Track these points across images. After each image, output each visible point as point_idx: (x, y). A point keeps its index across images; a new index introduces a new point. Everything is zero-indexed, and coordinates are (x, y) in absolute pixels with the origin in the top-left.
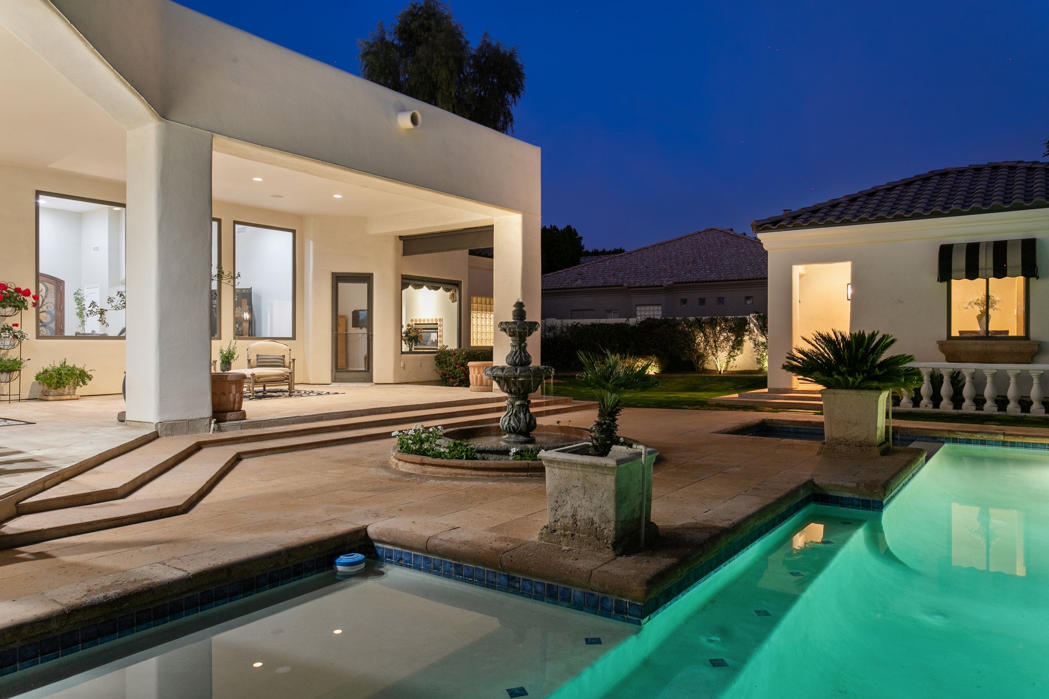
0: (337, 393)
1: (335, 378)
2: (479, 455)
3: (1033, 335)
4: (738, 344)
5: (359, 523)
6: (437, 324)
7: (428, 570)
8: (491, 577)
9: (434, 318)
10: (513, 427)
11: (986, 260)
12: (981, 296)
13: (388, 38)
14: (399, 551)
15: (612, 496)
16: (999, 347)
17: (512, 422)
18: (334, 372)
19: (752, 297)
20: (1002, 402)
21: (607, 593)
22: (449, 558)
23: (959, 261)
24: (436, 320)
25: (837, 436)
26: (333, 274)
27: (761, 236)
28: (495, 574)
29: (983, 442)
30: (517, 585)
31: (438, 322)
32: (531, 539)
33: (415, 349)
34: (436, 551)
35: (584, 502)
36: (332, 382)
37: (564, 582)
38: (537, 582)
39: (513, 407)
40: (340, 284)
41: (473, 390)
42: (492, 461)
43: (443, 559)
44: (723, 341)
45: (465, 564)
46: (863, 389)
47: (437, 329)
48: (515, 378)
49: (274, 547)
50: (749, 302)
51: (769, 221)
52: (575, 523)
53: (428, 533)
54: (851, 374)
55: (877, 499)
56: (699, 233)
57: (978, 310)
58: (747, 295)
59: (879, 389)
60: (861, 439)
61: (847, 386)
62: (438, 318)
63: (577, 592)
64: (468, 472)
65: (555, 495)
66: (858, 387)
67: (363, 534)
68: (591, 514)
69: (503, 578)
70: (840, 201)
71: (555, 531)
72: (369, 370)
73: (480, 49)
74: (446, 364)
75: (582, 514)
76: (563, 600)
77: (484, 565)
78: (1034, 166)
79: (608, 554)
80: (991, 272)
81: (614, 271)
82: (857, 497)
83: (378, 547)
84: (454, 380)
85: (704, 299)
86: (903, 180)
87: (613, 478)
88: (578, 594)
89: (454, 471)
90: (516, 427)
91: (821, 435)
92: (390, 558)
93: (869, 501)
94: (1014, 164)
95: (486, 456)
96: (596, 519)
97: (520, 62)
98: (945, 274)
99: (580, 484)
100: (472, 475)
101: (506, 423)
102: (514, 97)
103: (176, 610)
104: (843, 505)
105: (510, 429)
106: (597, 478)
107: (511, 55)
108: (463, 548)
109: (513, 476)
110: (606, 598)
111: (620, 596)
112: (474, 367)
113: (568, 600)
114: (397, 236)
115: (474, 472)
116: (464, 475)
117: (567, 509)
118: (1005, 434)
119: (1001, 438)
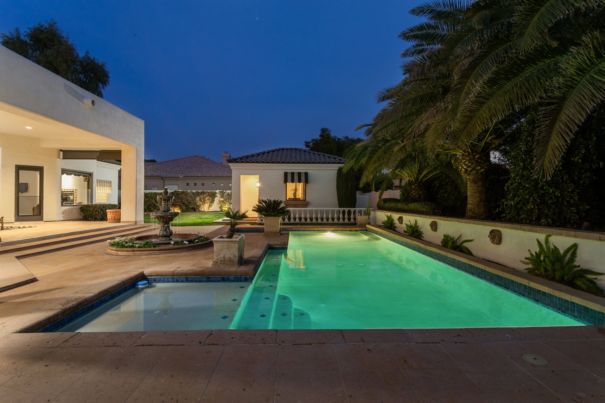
0: (31, 227)
1: (17, 220)
2: (157, 246)
3: (307, 200)
4: (212, 202)
5: (140, 271)
6: (74, 192)
7: (173, 282)
8: (200, 279)
9: (72, 188)
10: (165, 235)
11: (296, 177)
12: (294, 188)
13: (22, 37)
14: (160, 278)
15: (237, 250)
16: (299, 203)
17: (164, 233)
18: (16, 216)
19: (215, 183)
20: (300, 219)
21: (242, 275)
22: (183, 276)
23: (289, 178)
24: (73, 190)
25: (268, 231)
26: (16, 165)
27: (230, 164)
28: (202, 278)
29: (299, 230)
30: (211, 280)
31: (74, 191)
32: (209, 266)
33: (65, 204)
34: (178, 274)
35: (228, 252)
36: (15, 221)
37: (228, 275)
38: (218, 277)
39: (164, 227)
40: (20, 171)
41: (109, 222)
42: (163, 247)
43: (180, 277)
44: (207, 200)
45: (189, 277)
46: (275, 216)
47: (74, 194)
48: (167, 216)
49: (117, 282)
50: (213, 185)
51: (233, 159)
52: (224, 259)
53: (172, 270)
54: (273, 212)
55: (286, 246)
56: (191, 157)
57: (293, 192)
58: (213, 183)
59: (280, 216)
60: (275, 231)
61: (271, 216)
62: (74, 189)
63: (232, 277)
64: (156, 252)
65: (218, 251)
66: (274, 216)
67: (143, 274)
68: (230, 256)
69: (205, 278)
70: (254, 154)
71: (217, 263)
72: (41, 214)
73: (84, 58)
74: (87, 211)
75: (227, 256)
76: (227, 281)
77: (198, 275)
78: (306, 151)
79: (237, 266)
80: (297, 181)
81: (155, 170)
82: (281, 247)
83: (149, 278)
84: (92, 218)
85: (196, 184)
86: (272, 150)
87: (238, 244)
88: (232, 278)
89: (149, 252)
90: (166, 235)
91: (263, 231)
92: (155, 281)
93: (284, 247)
94: (300, 149)
95: (160, 246)
96: (232, 257)
97: (106, 69)
98: (286, 181)
99: (226, 247)
100: (158, 253)
101: (161, 233)
102: (103, 85)
103: (93, 307)
104: (277, 249)
105: (163, 235)
106: (233, 245)
107: (102, 66)
108: (189, 272)
109: (175, 251)
110: (242, 277)
111: (246, 276)
112: (111, 212)
113: (229, 280)
114: (59, 150)
115: (159, 252)
116: (155, 253)
117: (222, 255)
118: (304, 228)
119: (303, 229)
